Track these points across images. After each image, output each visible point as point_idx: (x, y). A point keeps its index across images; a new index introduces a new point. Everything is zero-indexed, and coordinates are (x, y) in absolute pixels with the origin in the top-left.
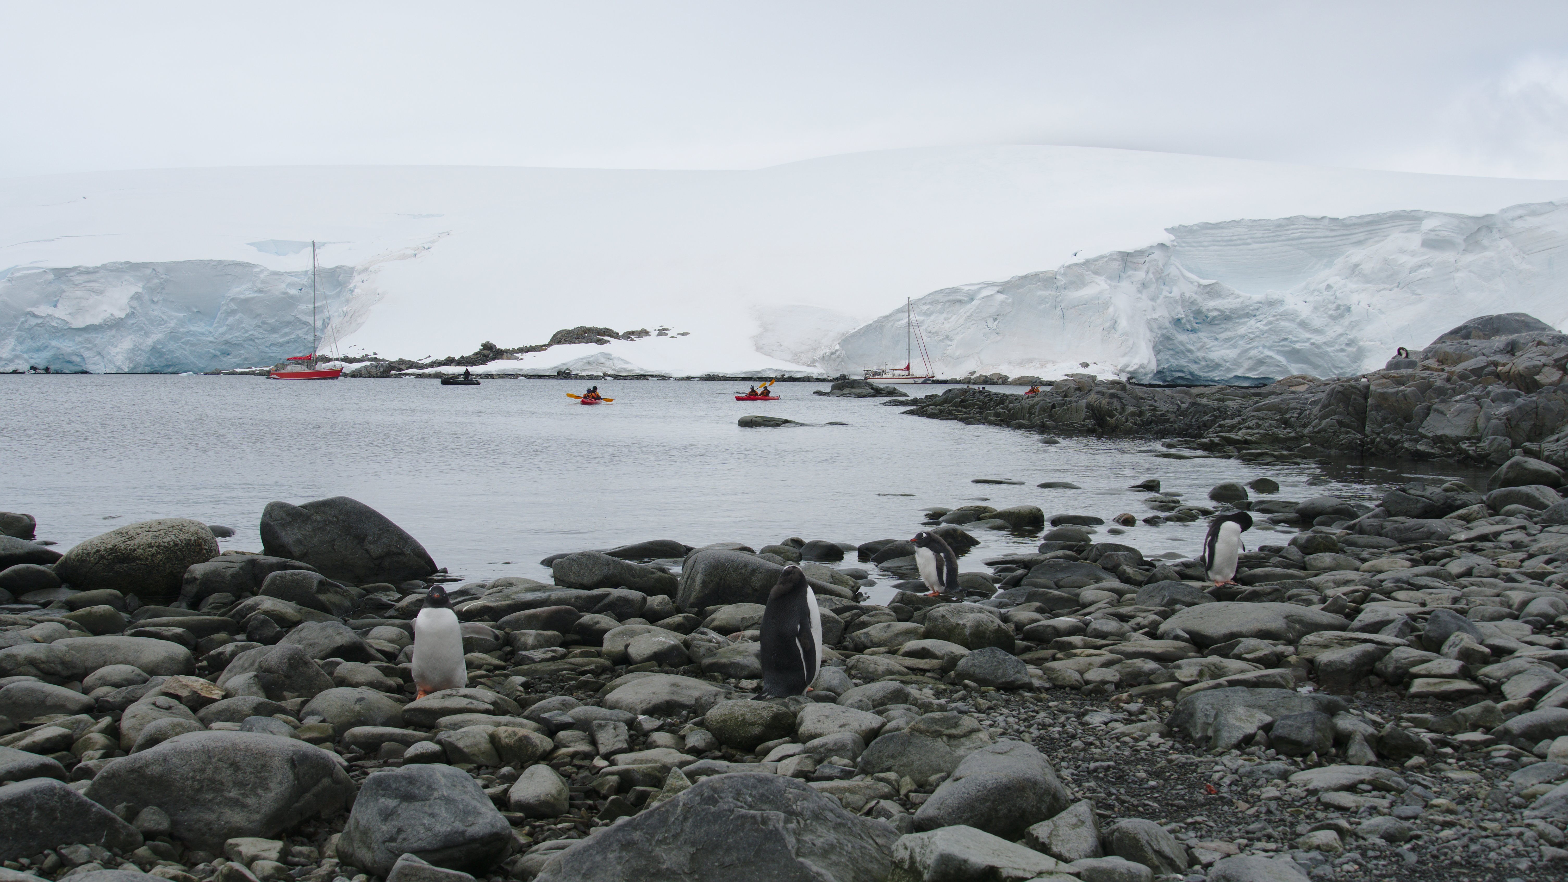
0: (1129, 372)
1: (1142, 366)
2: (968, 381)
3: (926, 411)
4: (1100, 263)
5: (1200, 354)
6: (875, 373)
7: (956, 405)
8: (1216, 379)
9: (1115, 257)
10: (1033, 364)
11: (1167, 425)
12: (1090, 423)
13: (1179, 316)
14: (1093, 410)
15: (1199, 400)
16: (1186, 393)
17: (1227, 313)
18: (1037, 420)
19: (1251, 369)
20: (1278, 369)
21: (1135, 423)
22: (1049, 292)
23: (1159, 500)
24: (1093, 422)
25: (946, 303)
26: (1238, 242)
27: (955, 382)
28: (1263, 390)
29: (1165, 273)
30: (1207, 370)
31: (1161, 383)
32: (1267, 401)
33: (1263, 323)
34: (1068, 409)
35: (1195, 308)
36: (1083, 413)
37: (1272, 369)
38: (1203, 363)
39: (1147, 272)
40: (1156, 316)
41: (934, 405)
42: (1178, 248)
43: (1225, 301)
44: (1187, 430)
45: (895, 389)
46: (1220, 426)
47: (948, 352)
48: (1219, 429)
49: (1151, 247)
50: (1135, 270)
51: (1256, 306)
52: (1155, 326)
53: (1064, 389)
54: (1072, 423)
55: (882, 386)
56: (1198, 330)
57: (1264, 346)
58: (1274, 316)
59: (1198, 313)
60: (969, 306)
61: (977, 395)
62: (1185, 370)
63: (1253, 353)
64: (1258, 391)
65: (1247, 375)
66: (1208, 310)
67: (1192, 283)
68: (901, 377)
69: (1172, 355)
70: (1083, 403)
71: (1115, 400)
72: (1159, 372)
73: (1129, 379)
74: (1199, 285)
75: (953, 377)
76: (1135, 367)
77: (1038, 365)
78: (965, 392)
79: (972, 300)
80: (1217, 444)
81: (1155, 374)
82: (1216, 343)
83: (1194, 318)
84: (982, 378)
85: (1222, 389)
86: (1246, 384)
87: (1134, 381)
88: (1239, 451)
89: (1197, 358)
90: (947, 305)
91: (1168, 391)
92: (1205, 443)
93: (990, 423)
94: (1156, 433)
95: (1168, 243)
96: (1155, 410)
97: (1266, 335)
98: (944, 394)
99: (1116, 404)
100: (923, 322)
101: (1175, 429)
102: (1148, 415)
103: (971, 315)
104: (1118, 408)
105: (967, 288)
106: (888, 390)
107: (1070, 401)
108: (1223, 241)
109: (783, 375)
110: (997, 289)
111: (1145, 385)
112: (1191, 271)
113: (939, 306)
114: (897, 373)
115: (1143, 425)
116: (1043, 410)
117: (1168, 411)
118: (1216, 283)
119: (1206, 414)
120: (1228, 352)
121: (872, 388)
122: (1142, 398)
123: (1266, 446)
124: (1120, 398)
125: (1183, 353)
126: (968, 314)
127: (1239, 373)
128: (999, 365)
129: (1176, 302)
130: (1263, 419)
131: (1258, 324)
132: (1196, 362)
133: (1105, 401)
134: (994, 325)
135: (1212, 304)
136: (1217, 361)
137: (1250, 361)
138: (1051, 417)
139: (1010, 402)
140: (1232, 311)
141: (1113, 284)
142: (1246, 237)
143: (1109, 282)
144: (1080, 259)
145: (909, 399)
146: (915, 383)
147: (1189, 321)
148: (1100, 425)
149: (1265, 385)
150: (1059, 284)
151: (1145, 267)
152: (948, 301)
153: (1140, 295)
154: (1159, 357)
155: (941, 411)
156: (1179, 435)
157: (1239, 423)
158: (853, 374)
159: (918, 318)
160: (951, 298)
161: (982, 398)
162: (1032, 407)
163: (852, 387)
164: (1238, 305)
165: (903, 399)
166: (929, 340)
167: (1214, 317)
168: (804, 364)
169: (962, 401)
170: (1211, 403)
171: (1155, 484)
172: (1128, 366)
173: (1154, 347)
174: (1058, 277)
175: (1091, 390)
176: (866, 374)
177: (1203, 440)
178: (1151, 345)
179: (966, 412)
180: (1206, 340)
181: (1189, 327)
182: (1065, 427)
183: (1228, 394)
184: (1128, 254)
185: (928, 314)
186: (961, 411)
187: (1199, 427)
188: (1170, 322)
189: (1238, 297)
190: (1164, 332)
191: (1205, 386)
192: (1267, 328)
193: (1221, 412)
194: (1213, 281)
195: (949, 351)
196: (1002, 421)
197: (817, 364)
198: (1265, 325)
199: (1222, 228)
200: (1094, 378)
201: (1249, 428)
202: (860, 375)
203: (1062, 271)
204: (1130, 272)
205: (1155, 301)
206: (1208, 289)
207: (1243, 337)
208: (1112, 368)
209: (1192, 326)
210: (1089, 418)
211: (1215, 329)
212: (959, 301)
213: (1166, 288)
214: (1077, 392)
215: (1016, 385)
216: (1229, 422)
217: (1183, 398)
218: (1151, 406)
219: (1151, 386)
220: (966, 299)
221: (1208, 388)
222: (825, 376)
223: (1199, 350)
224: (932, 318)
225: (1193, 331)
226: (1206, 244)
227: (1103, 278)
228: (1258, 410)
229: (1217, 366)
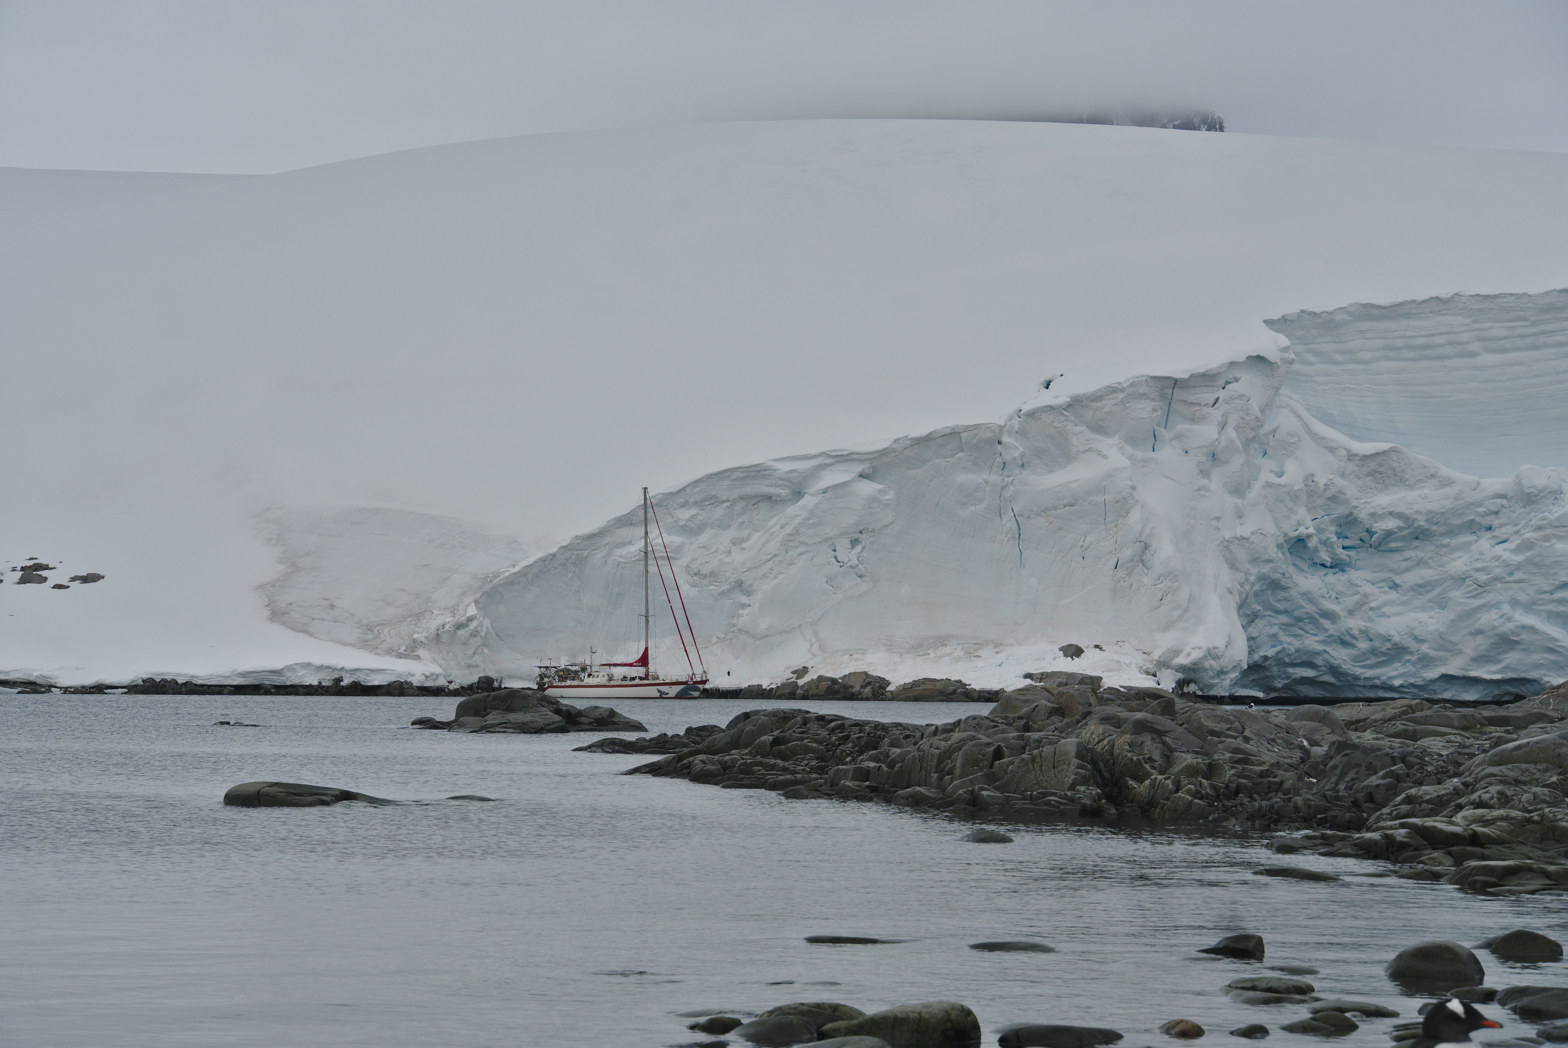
0: (1181, 669)
1: (1210, 653)
2: (788, 691)
3: (689, 766)
4: (1107, 404)
5: (1354, 624)
6: (565, 675)
7: (761, 751)
8: (1397, 683)
9: (1143, 389)
10: (947, 650)
11: (1277, 799)
12: (1088, 793)
13: (1302, 530)
14: (1093, 762)
15: (1354, 737)
16: (1323, 719)
17: (1421, 522)
18: (958, 787)
19: (1482, 659)
20: (1552, 657)
21: (1197, 794)
22: (985, 476)
23: (1263, 985)
24: (1095, 791)
25: (735, 502)
26: (1449, 350)
27: (756, 693)
28: (1514, 710)
29: (1267, 427)
30: (1373, 660)
31: (1261, 695)
32: (1525, 739)
33: (1512, 545)
34: (1033, 759)
35: (1341, 510)
36: (1072, 770)
37: (1537, 657)
38: (1364, 645)
39: (1223, 426)
40: (1244, 531)
41: (709, 751)
42: (1296, 367)
43: (1414, 494)
44: (1327, 809)
45: (612, 713)
46: (1409, 800)
47: (741, 622)
48: (1405, 808)
49: (1232, 364)
50: (1193, 420)
51: (1492, 505)
52: (1241, 555)
53: (1025, 710)
54: (1044, 794)
55: (580, 705)
56: (1349, 565)
57: (1515, 603)
58: (1539, 528)
59: (1348, 522)
60: (791, 510)
61: (813, 727)
62: (1319, 661)
63: (1486, 619)
64: (1501, 712)
65: (1473, 674)
66: (1373, 515)
67: (1332, 450)
68: (628, 682)
69: (1285, 627)
70: (1070, 744)
71: (1147, 739)
72: (1254, 667)
73: (1181, 684)
74: (1351, 456)
75: (755, 682)
76: (1196, 655)
77: (959, 653)
78: (784, 718)
79: (798, 494)
80: (1403, 846)
81: (1245, 673)
82: (1393, 595)
83: (1339, 535)
84: (825, 685)
85: (1412, 709)
86: (1471, 696)
87: (1192, 688)
88: (1458, 862)
89: (1348, 632)
90: (738, 508)
91: (1278, 714)
92: (1372, 843)
93: (845, 795)
94: (1251, 818)
95: (1273, 355)
96: (1245, 761)
97: (1518, 575)
98: (732, 724)
99: (1151, 747)
100: (679, 549)
101: (1297, 809)
102: (1229, 773)
103: (796, 532)
104: (1156, 756)
105: (786, 467)
106: (597, 714)
107: (1039, 742)
108: (1409, 348)
109: (339, 680)
110: (859, 468)
111: (1220, 700)
112: (1328, 420)
113: (719, 511)
114: (618, 672)
115: (1218, 797)
116: (972, 762)
117: (1278, 765)
118: (1393, 450)
119: (1372, 770)
120: (1423, 616)
121: (558, 712)
122: (1213, 733)
123: (1525, 849)
124: (1159, 734)
125: (1313, 620)
126: (789, 529)
127: (1453, 668)
128: (865, 652)
129: (1294, 497)
130: (1517, 782)
131: (1499, 550)
132: (1344, 643)
133: (1122, 740)
134: (850, 556)
135: (1382, 500)
136: (1396, 639)
137: (1480, 639)
138: (991, 779)
139: (893, 745)
140: (1433, 517)
141: (1139, 454)
142: (1465, 337)
143: (1129, 449)
144: (1058, 396)
145: (648, 736)
146: (662, 696)
147: (1325, 543)
148: (1110, 799)
149: (1519, 698)
150: (1007, 457)
151: (1216, 414)
152: (742, 498)
153: (1205, 482)
154: (1253, 631)
155: (725, 767)
156: (1306, 822)
157: (1457, 793)
158: (511, 677)
159: (668, 539)
160: (748, 490)
161: (824, 733)
162: (947, 754)
163: (509, 709)
164: (1448, 504)
165: (631, 736)
166: (694, 592)
167: (1389, 534)
168: (391, 652)
169: (777, 742)
170: (1385, 742)
171: (1251, 945)
172: (1177, 653)
173: (1241, 606)
174: (1005, 439)
175: (1088, 714)
176: (542, 677)
177: (1369, 835)
178: (1233, 602)
179: (785, 769)
180: (1368, 588)
181: (1325, 557)
182: (1026, 805)
183: (1426, 721)
184: (1175, 383)
185: (691, 530)
186: (773, 767)
187: (1356, 804)
188: (1279, 547)
189: (1447, 482)
190: (1266, 569)
191: (1369, 701)
192: (1520, 558)
193: (1409, 766)
194: (1385, 446)
195: (745, 618)
196: (874, 789)
197: (421, 652)
198: (1516, 551)
199: (1407, 316)
200: (1094, 682)
201: (1480, 804)
202: (528, 678)
203: (1016, 423)
204: (1182, 427)
205: (1243, 497)
206: (1373, 465)
207: (1462, 579)
208: (1140, 659)
209: (1333, 554)
210: (1084, 781)
211: (1394, 561)
212: (769, 498)
213: (1268, 465)
214: (1055, 718)
215: (906, 700)
216: (1430, 791)
217: (1313, 731)
218: (1236, 751)
219: (1235, 700)
220: (784, 492)
221: (1376, 707)
222: (441, 682)
223: (1351, 612)
224: (703, 539)
225: (1338, 566)
226: (1367, 355)
227: (1115, 440)
228: (1502, 760)
229: (1397, 652)
